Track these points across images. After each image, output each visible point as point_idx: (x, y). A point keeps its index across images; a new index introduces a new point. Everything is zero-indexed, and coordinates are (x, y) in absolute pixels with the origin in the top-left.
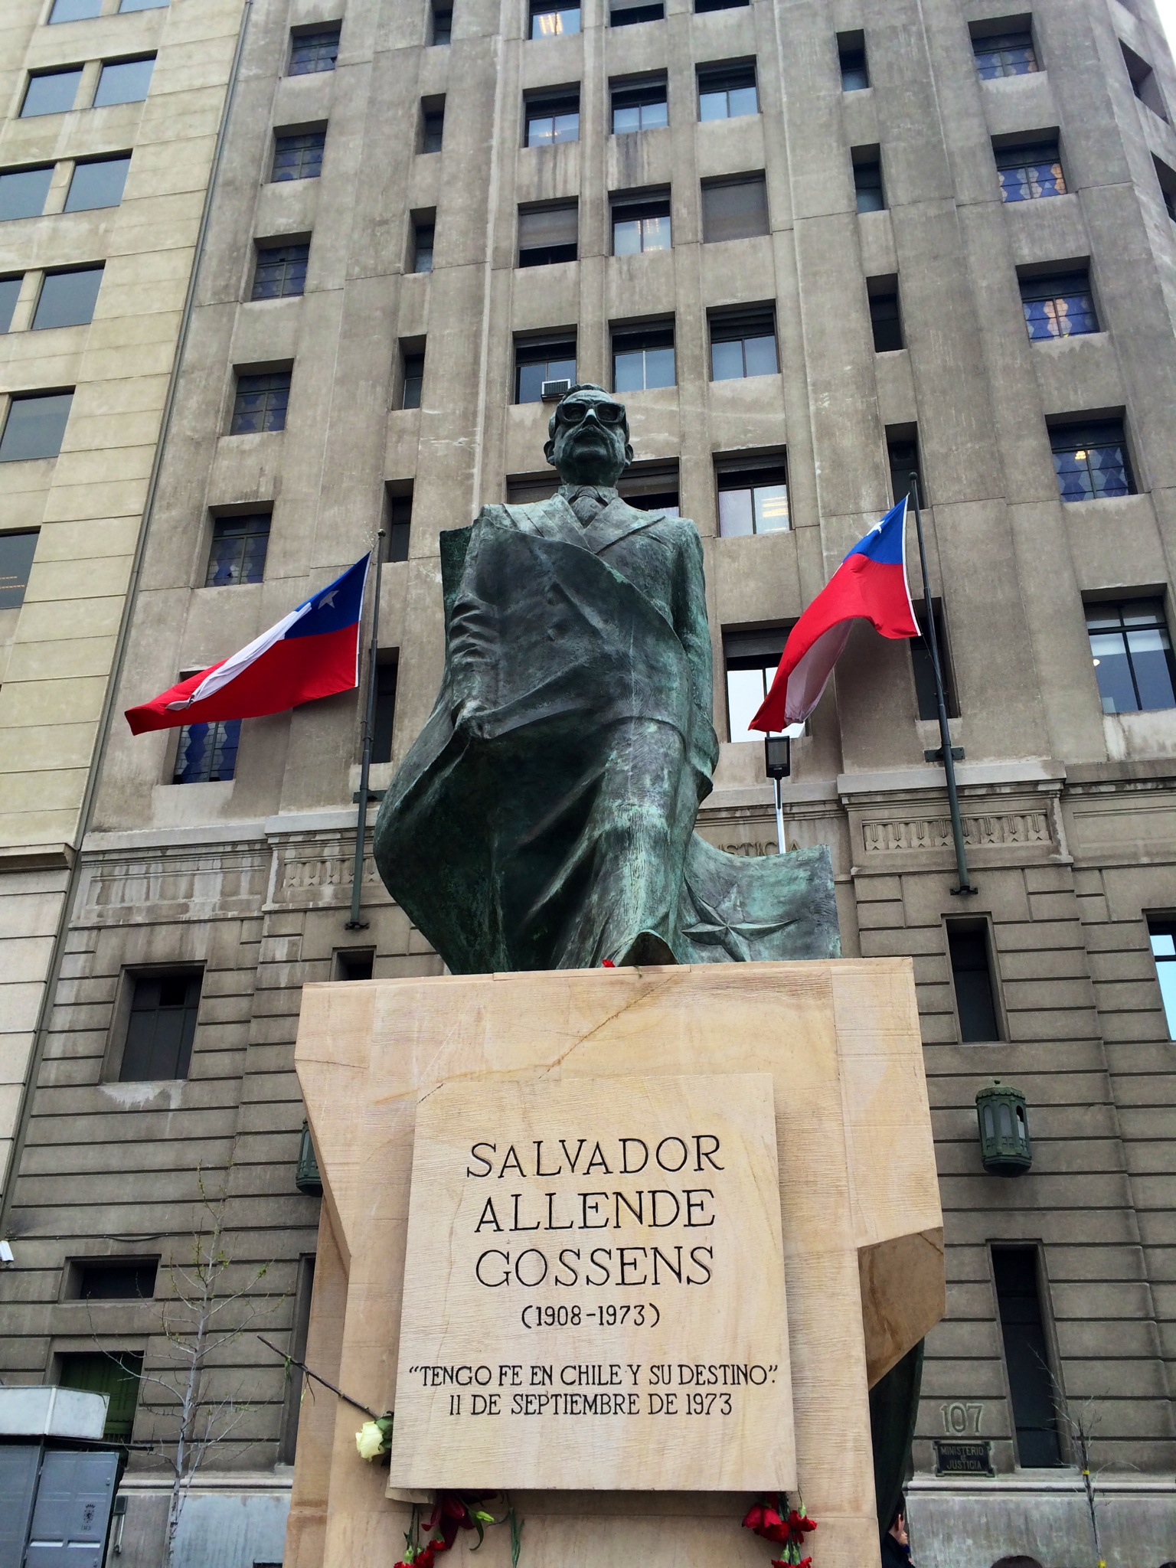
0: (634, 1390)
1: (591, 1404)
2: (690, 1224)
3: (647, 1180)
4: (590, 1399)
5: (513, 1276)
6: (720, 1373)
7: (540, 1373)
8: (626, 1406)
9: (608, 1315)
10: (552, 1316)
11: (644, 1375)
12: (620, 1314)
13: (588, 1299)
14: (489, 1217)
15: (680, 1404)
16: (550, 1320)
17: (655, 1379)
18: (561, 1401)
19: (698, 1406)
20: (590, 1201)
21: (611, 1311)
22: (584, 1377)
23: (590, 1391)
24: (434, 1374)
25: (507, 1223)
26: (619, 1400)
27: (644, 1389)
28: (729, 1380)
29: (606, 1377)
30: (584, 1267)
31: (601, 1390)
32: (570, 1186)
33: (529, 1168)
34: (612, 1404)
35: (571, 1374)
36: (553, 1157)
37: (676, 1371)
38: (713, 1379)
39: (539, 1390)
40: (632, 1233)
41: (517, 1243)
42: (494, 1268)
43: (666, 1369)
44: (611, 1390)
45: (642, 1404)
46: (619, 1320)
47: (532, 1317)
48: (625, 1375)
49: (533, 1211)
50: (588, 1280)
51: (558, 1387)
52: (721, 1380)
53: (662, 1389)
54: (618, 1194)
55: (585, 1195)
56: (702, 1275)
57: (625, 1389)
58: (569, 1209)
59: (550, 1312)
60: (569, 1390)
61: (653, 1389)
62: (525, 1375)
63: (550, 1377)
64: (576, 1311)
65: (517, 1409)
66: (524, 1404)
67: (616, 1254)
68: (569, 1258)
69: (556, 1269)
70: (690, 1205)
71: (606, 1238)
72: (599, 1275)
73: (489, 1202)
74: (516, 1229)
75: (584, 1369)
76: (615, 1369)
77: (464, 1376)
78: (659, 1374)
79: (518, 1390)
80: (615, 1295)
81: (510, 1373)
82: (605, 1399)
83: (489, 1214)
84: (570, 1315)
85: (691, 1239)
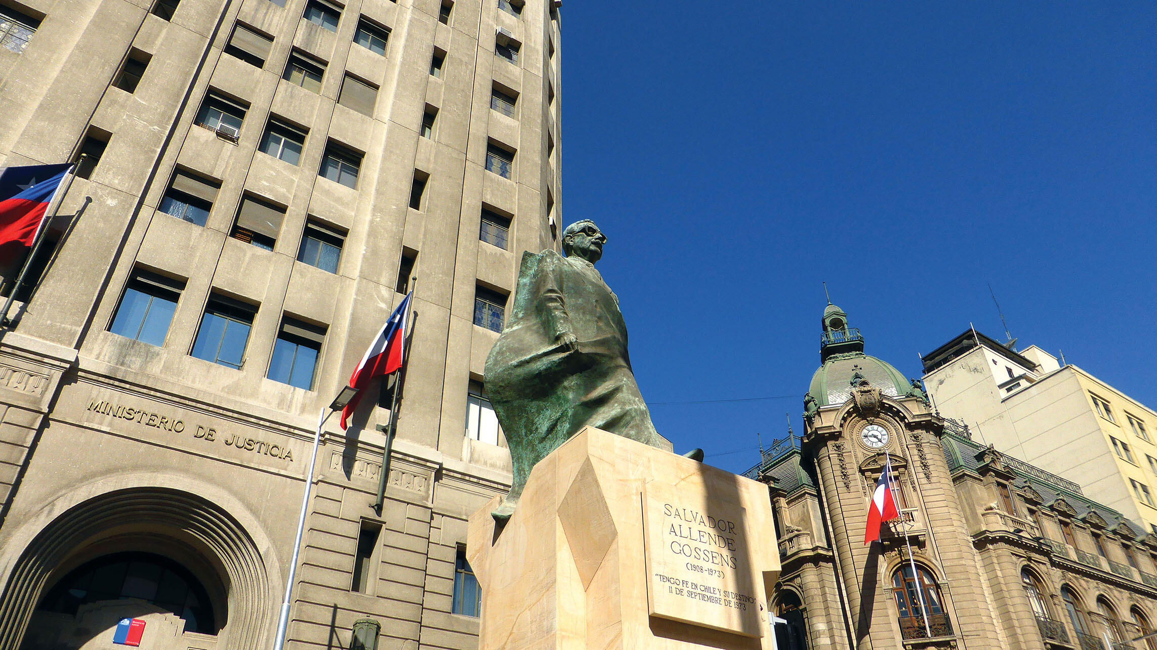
0: (720, 597)
1: (709, 599)
2: (729, 549)
3: (716, 532)
4: (709, 597)
5: (682, 552)
7: (694, 586)
8: (718, 601)
9: (710, 572)
10: (695, 568)
11: (722, 592)
12: (714, 572)
13: (704, 565)
14: (673, 530)
15: (733, 604)
17: (725, 595)
18: (701, 595)
19: (738, 606)
20: (701, 533)
22: (706, 590)
23: (709, 595)
24: (663, 578)
25: (678, 533)
26: (716, 599)
28: (745, 600)
29: (712, 591)
30: (701, 554)
31: (711, 595)
33: (682, 517)
35: (703, 588)
37: (730, 594)
39: (694, 591)
40: (713, 547)
41: (683, 541)
42: (677, 548)
44: (714, 596)
45: (723, 602)
46: (713, 574)
47: (689, 566)
48: (717, 591)
49: (685, 533)
50: (703, 559)
51: (699, 591)
52: (742, 599)
54: (709, 533)
55: (700, 531)
56: (733, 566)
57: (718, 596)
58: (696, 534)
60: (703, 593)
61: (725, 598)
62: (690, 585)
63: (697, 588)
66: (690, 594)
67: (710, 553)
68: (697, 550)
69: (694, 553)
72: (707, 558)
73: (672, 525)
74: (681, 537)
75: (705, 588)
76: (714, 589)
77: (672, 581)
79: (688, 589)
80: (712, 566)
81: (685, 583)
82: (713, 598)
84: (700, 569)
85: (730, 553)
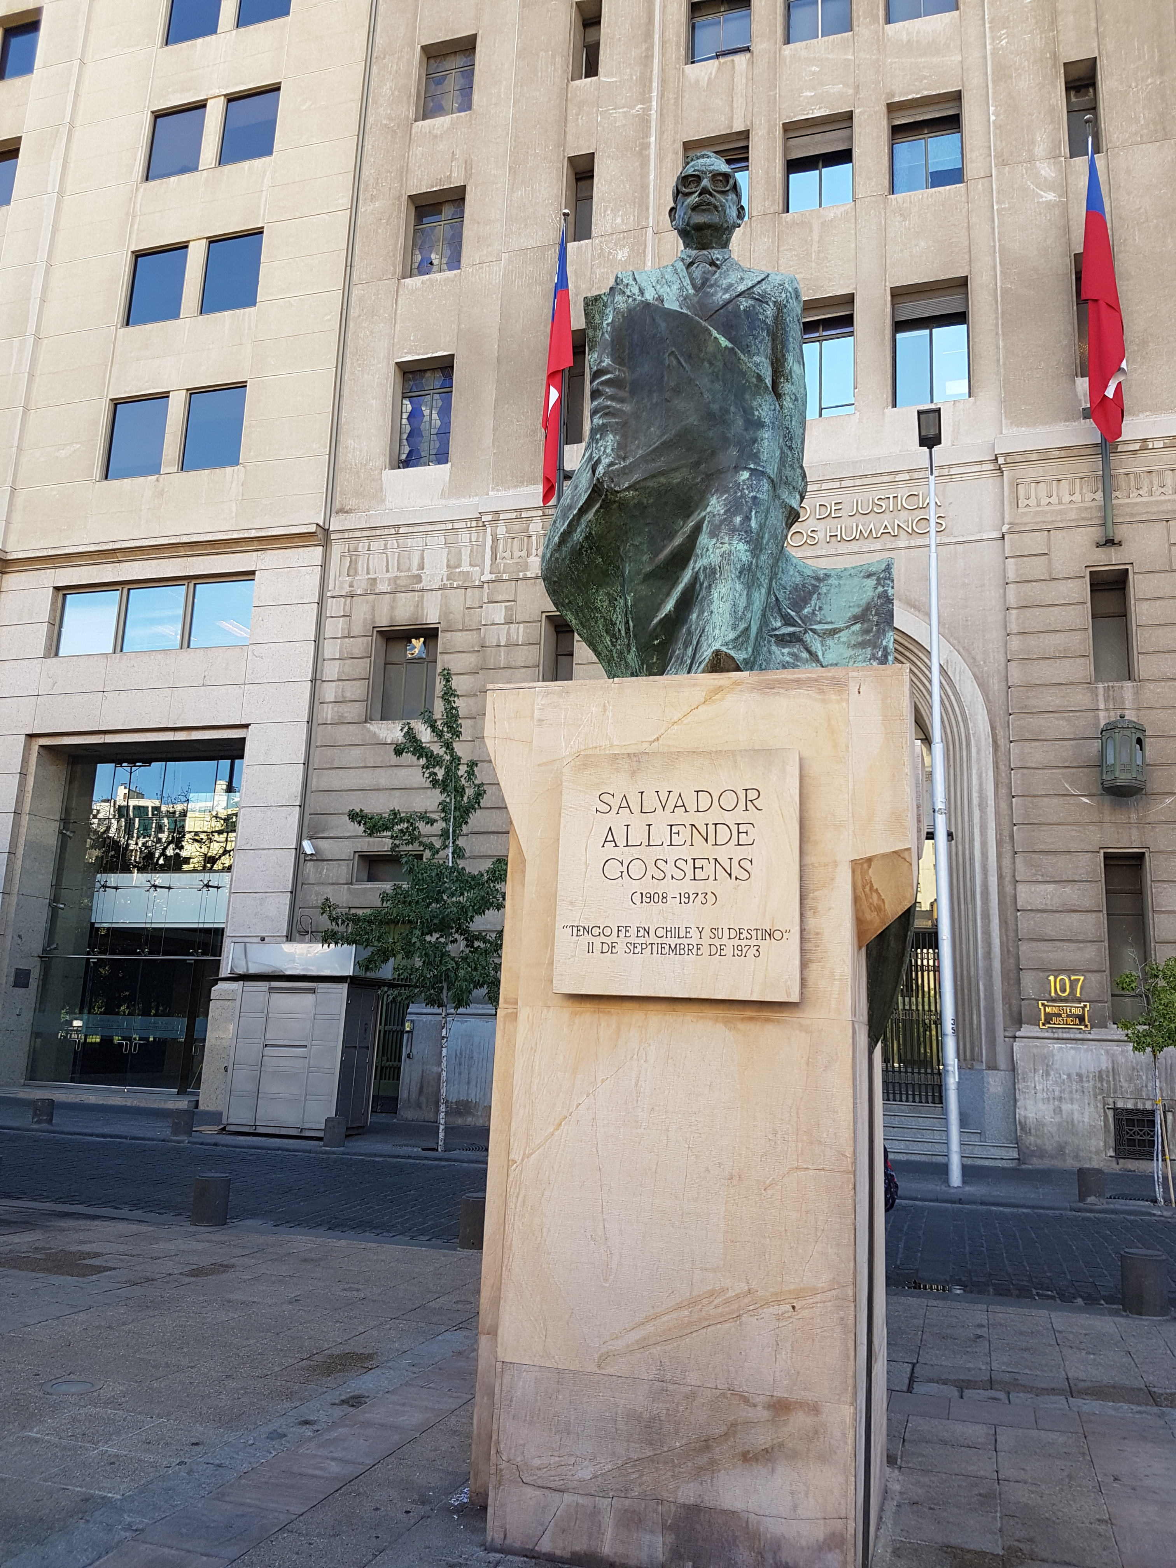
0: (700, 942)
1: (673, 949)
2: (739, 845)
3: (712, 817)
4: (673, 946)
5: (625, 874)
6: (754, 933)
7: (642, 931)
8: (694, 951)
9: (685, 898)
10: (649, 897)
11: (706, 933)
12: (692, 897)
13: (672, 888)
14: (610, 838)
15: (728, 951)
16: (648, 900)
17: (713, 936)
18: (655, 946)
19: (739, 952)
20: (675, 830)
21: (687, 896)
22: (669, 933)
23: (673, 942)
24: (577, 929)
25: (621, 842)
26: (691, 947)
27: (706, 941)
28: (760, 937)
29: (682, 934)
30: (670, 869)
31: (679, 941)
32: (661, 821)
33: (636, 808)
34: (686, 949)
35: (661, 932)
36: (651, 802)
37: (726, 931)
38: (749, 937)
39: (641, 939)
40: (701, 849)
41: (627, 855)
42: (613, 869)
43: (720, 930)
44: (686, 941)
45: (705, 950)
46: (691, 901)
47: (637, 898)
48: (694, 933)
49: (638, 835)
50: (672, 877)
51: (653, 939)
52: (754, 937)
53: (717, 942)
54: (693, 825)
55: (671, 826)
56: (744, 875)
57: (694, 941)
58: (660, 834)
59: (648, 895)
60: (660, 941)
61: (711, 942)
62: (633, 931)
63: (648, 933)
64: (665, 895)
65: (628, 951)
66: (632, 948)
67: (691, 862)
68: (661, 863)
69: (652, 870)
70: (739, 833)
71: (685, 852)
72: (679, 875)
73: (610, 829)
74: (627, 846)
75: (669, 929)
76: (688, 930)
77: (596, 931)
78: (716, 933)
79: (628, 939)
80: (689, 886)
81: (624, 929)
82: (682, 947)
83: (610, 837)
84: (661, 897)
85: (739, 853)
